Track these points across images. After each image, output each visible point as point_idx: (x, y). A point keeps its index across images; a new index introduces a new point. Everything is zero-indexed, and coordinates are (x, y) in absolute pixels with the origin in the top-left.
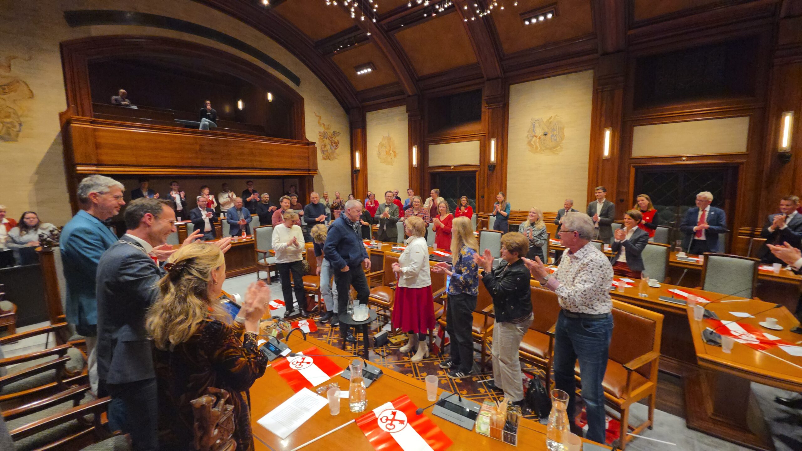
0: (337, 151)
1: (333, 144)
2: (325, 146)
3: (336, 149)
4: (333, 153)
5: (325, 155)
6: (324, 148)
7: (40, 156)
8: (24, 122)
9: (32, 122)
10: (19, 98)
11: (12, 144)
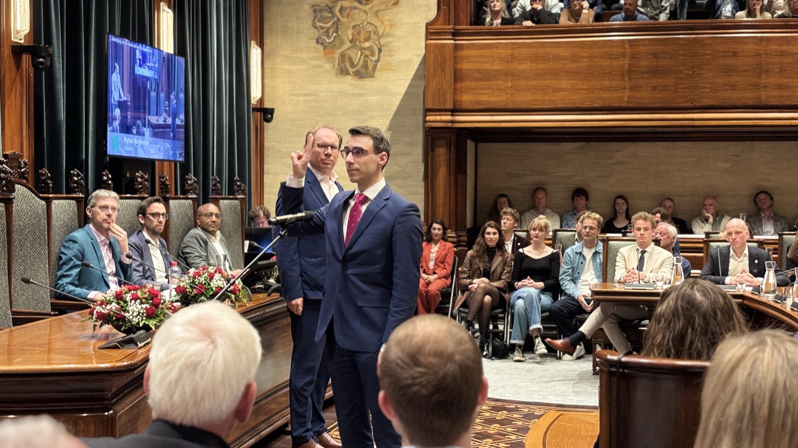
7: (397, 101)
8: (384, 46)
9: (393, 44)
10: (383, 7)
11: (368, 83)
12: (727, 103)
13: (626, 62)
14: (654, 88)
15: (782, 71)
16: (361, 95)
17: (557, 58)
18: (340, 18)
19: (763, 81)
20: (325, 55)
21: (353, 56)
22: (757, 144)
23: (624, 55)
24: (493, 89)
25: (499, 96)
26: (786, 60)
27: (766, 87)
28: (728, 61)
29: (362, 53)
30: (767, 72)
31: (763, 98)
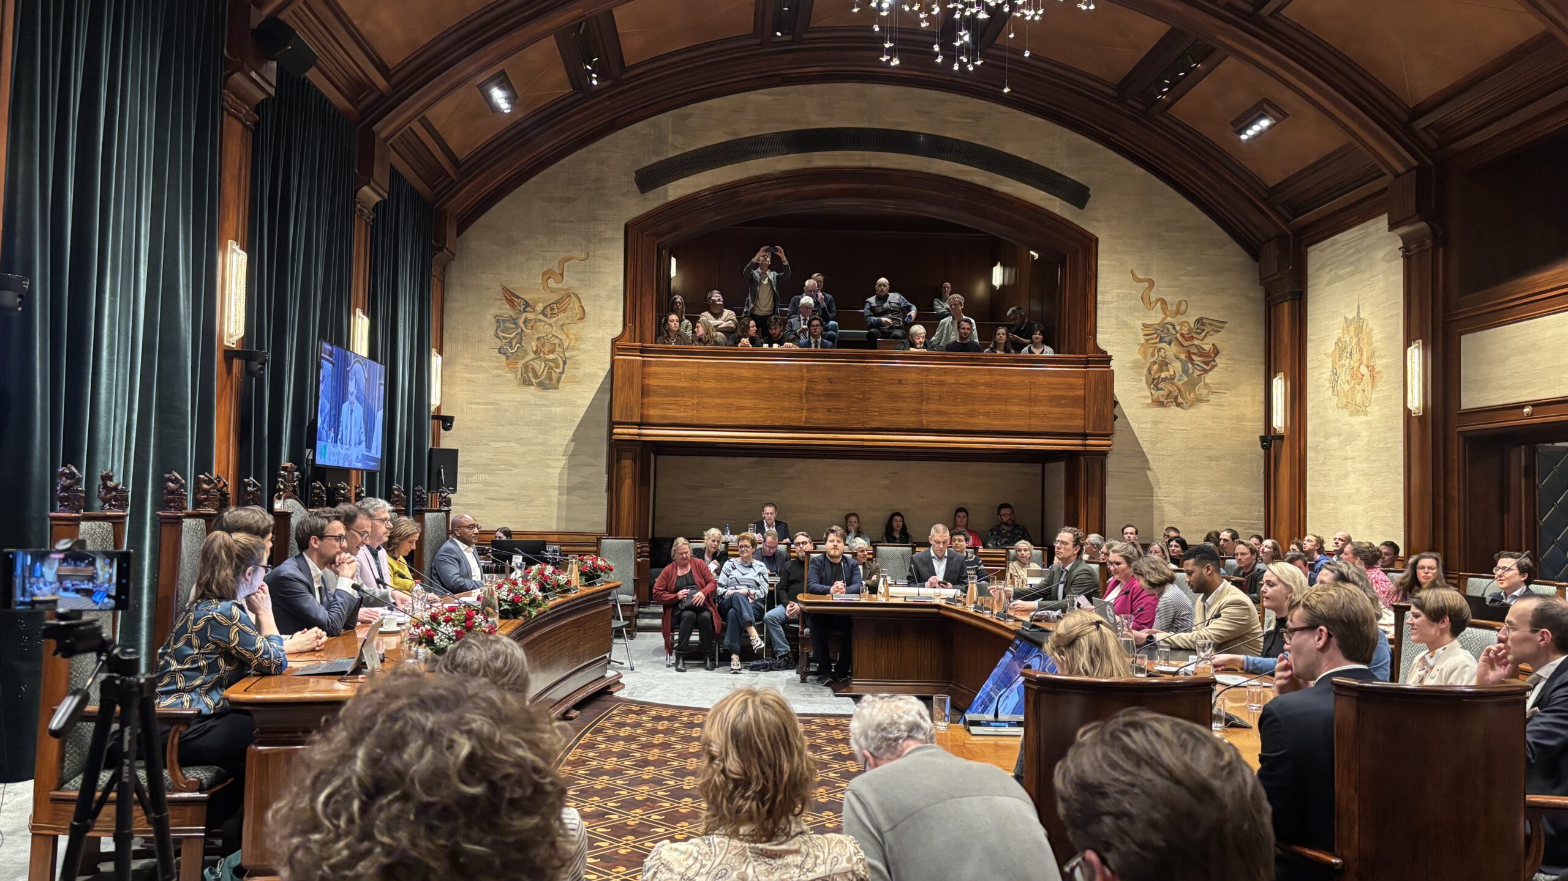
0: (1209, 378)
1: (1194, 357)
2: (1164, 364)
3: (1206, 371)
4: (1192, 385)
5: (1162, 392)
6: (1161, 370)
7: (581, 412)
8: (569, 358)
9: (578, 358)
10: (568, 321)
11: (552, 394)
12: (895, 426)
13: (804, 385)
14: (829, 410)
15: (941, 398)
16: (544, 405)
17: (740, 379)
18: (524, 329)
19: (924, 407)
20: (508, 365)
21: (537, 367)
22: (913, 464)
23: (802, 379)
24: (679, 405)
25: (685, 412)
26: (944, 389)
27: (927, 413)
28: (894, 388)
29: (546, 365)
30: (928, 399)
31: (924, 422)
